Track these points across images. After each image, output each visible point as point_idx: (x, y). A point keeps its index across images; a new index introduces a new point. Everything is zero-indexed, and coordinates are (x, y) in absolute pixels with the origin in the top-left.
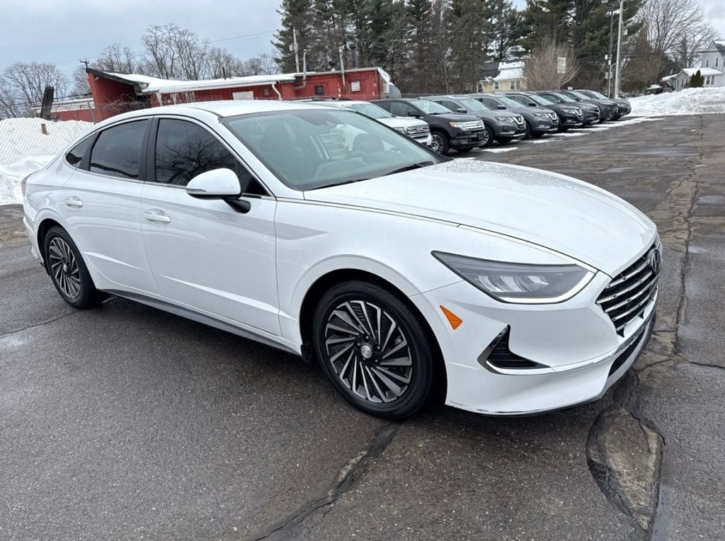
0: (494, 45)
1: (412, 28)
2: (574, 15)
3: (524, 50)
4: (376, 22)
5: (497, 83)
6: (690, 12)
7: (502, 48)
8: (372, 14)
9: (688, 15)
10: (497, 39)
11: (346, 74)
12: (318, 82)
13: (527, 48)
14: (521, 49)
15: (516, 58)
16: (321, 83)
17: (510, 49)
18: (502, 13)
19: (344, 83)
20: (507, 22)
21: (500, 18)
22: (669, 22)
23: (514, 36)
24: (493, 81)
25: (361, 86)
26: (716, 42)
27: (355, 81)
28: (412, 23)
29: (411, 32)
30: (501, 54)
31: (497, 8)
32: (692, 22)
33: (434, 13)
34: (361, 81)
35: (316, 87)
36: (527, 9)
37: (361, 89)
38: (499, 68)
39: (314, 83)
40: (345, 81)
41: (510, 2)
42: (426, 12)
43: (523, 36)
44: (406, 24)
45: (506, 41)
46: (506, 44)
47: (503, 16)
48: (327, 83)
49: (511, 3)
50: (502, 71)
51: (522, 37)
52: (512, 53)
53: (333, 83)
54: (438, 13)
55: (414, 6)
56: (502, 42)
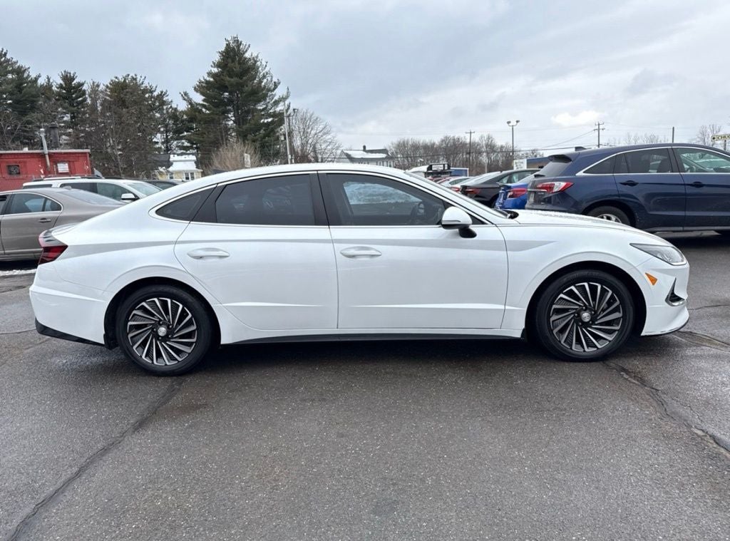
0: (159, 138)
1: (65, 113)
2: (233, 118)
3: (189, 145)
4: (17, 102)
5: (172, 174)
6: (321, 126)
7: (167, 141)
8: (11, 94)
9: (320, 129)
10: (162, 133)
11: (50, 155)
12: (12, 161)
13: (193, 144)
14: (186, 144)
15: (182, 151)
16: (16, 162)
17: (175, 142)
18: (163, 109)
19: (48, 164)
20: (170, 118)
21: (162, 114)
22: (307, 133)
23: (178, 132)
24: (168, 172)
25: (70, 167)
26: (345, 152)
27: (63, 162)
28: (64, 108)
29: (63, 117)
30: (167, 147)
31: (157, 104)
32: (325, 134)
33: (89, 101)
34: (69, 162)
35: (9, 166)
36: (188, 109)
37: (70, 171)
38: (171, 160)
39: (7, 162)
40: (50, 161)
41: (170, 100)
42: (80, 99)
43: (187, 132)
44: (57, 109)
45: (170, 135)
46: (172, 138)
47: (165, 112)
48: (25, 162)
49: (172, 102)
50: (174, 163)
51: (185, 133)
52: (177, 146)
53: (32, 163)
54: (95, 101)
55: (64, 91)
56: (167, 136)
